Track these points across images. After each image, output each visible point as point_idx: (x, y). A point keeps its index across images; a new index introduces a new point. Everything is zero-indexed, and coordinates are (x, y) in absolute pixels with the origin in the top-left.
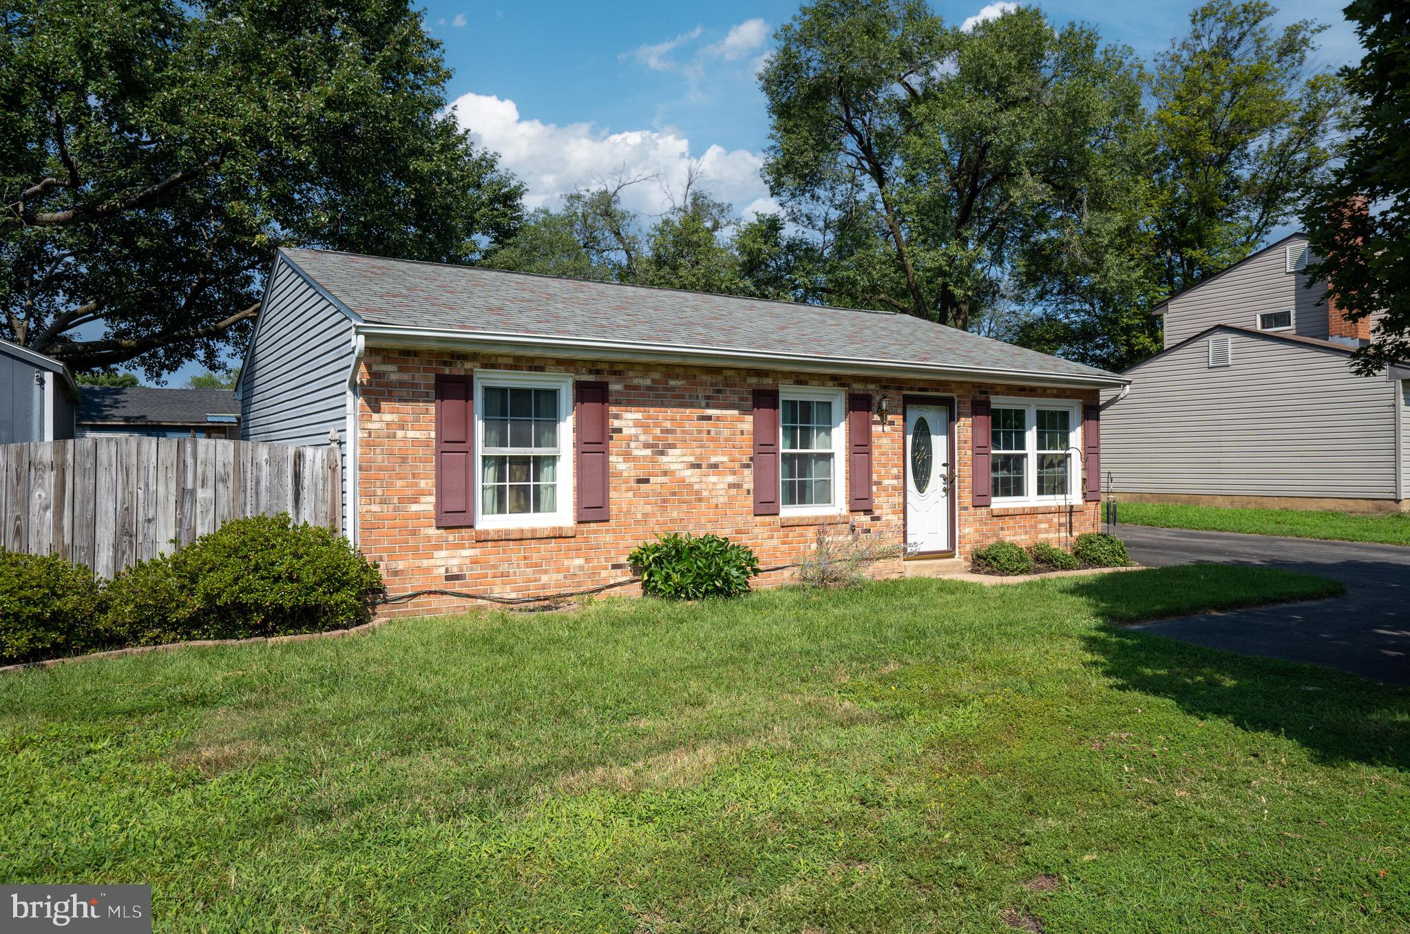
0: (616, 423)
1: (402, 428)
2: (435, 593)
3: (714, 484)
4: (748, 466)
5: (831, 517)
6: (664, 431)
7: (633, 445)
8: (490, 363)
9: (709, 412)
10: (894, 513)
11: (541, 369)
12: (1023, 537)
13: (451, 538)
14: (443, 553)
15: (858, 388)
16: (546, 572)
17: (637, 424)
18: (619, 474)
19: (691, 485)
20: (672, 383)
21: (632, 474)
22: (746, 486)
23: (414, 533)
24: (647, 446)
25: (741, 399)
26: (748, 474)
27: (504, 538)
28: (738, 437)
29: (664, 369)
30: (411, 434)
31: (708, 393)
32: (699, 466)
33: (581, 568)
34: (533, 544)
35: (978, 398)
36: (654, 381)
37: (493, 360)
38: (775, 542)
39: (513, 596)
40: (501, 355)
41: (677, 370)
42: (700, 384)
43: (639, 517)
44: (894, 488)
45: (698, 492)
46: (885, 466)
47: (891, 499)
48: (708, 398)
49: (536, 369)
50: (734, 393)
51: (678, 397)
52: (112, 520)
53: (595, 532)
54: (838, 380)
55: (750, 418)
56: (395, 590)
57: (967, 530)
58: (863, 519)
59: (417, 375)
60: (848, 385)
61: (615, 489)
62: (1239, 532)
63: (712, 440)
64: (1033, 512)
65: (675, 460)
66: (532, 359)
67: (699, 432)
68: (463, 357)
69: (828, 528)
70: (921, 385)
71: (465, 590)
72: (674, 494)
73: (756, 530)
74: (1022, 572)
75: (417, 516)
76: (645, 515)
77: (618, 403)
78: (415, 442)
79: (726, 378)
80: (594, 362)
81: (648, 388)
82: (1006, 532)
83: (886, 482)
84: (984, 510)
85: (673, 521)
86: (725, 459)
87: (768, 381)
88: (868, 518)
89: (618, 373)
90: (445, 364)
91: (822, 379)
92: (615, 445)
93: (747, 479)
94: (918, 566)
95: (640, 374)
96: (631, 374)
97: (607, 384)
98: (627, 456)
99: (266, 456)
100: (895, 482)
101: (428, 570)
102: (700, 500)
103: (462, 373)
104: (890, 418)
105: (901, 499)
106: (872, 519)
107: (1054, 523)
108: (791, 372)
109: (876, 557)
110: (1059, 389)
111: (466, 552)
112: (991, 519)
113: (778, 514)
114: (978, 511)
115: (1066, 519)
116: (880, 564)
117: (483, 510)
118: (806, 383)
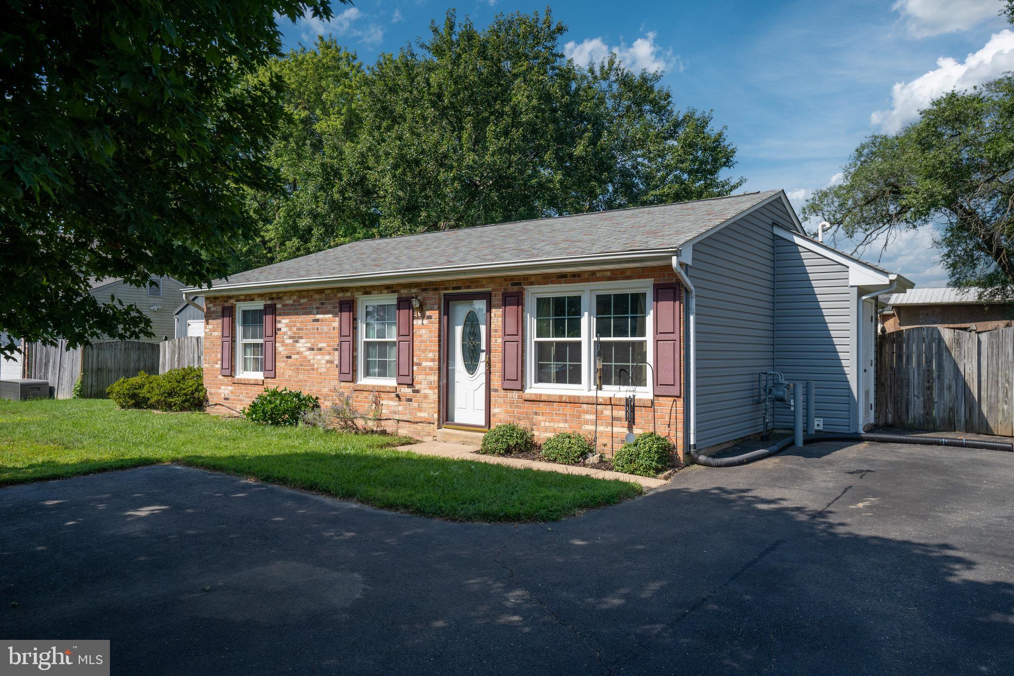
0: (279, 326)
1: (214, 331)
2: (221, 405)
3: (320, 360)
4: (336, 350)
5: (378, 386)
6: (297, 329)
7: (285, 337)
9: (319, 316)
10: (430, 388)
11: (253, 300)
12: (562, 425)
13: (226, 380)
14: (223, 387)
15: (404, 292)
17: (286, 325)
18: (280, 353)
19: (310, 361)
20: (302, 301)
21: (285, 352)
22: (335, 363)
23: (216, 377)
24: (291, 338)
25: (334, 307)
26: (336, 355)
27: (241, 383)
28: (332, 331)
29: (299, 293)
30: (215, 333)
31: (318, 305)
32: (312, 349)
35: (510, 290)
36: (294, 301)
37: (239, 298)
41: (304, 293)
42: (315, 300)
43: (287, 377)
44: (431, 369)
45: (312, 365)
46: (423, 351)
47: (427, 377)
48: (318, 308)
50: (329, 304)
51: (303, 309)
54: (390, 289)
55: (337, 319)
56: (211, 401)
57: (499, 410)
58: (406, 391)
60: (397, 291)
61: (278, 361)
63: (319, 333)
64: (574, 401)
65: (303, 345)
67: (313, 329)
68: (229, 297)
69: (383, 395)
70: (455, 285)
71: (229, 405)
72: (302, 365)
73: (341, 391)
75: (217, 370)
76: (290, 376)
77: (280, 315)
78: (216, 337)
80: (271, 294)
81: (292, 305)
82: (540, 418)
84: (515, 394)
86: (325, 345)
87: (349, 294)
88: (410, 390)
89: (279, 298)
90: (226, 301)
92: (278, 337)
93: (336, 358)
94: (446, 434)
95: (288, 297)
96: (285, 298)
97: (275, 304)
98: (283, 343)
100: (431, 364)
101: (220, 394)
102: (313, 370)
103: (230, 305)
104: (428, 313)
105: (436, 378)
106: (414, 391)
107: (607, 416)
108: (361, 287)
109: (416, 420)
110: (611, 270)
111: (230, 388)
112: (523, 403)
113: (352, 382)
114: (510, 394)
115: (622, 413)
116: (419, 427)
117: (245, 369)
118: (370, 293)
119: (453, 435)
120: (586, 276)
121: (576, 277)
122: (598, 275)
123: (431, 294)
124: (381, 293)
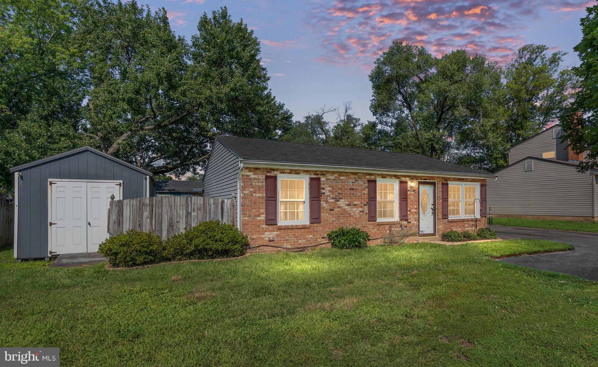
0: (323, 191)
1: (255, 193)
2: (265, 246)
3: (355, 211)
4: (366, 205)
5: (394, 222)
7: (328, 198)
9: (353, 187)
10: (415, 221)
11: (299, 173)
12: (460, 229)
13: (270, 228)
14: (268, 233)
15: (403, 179)
16: (300, 239)
17: (330, 191)
18: (324, 208)
19: (347, 211)
20: (341, 178)
21: (328, 208)
22: (365, 212)
23: (259, 226)
24: (333, 198)
25: (364, 183)
26: (366, 208)
28: (363, 195)
29: (339, 173)
30: (258, 195)
31: (353, 181)
32: (350, 205)
33: (312, 238)
34: (296, 230)
35: (444, 182)
36: (335, 177)
37: (283, 171)
38: (375, 230)
39: (290, 247)
40: (286, 169)
41: (343, 174)
42: (351, 178)
43: (331, 222)
44: (415, 212)
45: (350, 214)
46: (412, 205)
47: (414, 216)
48: (353, 183)
49: (297, 173)
50: (362, 181)
52: (167, 222)
53: (316, 226)
54: (396, 177)
55: (367, 189)
56: (253, 245)
57: (440, 227)
58: (405, 223)
59: (259, 176)
60: (400, 178)
61: (323, 212)
62: (536, 228)
63: (354, 196)
65: (342, 203)
66: (296, 170)
67: (350, 194)
68: (274, 170)
69: (393, 226)
70: (425, 178)
71: (274, 245)
72: (342, 214)
73: (369, 226)
74: (459, 241)
75: (260, 221)
76: (333, 221)
77: (324, 185)
78: (259, 197)
79: (359, 176)
80: (316, 171)
81: (333, 180)
82: (454, 228)
84: (446, 220)
85: (341, 223)
86: (359, 203)
87: (373, 177)
88: (406, 222)
89: (324, 175)
90: (268, 172)
91: (391, 176)
92: (322, 198)
93: (366, 210)
94: (423, 239)
95: (331, 175)
96: (328, 175)
97: (320, 178)
98: (327, 201)
99: (212, 202)
100: (415, 210)
101: (263, 238)
102: (350, 216)
103: (274, 175)
104: (414, 189)
105: (418, 216)
106: (408, 223)
107: (470, 224)
108: (380, 174)
109: (409, 235)
110: (471, 179)
111: (275, 233)
112: (449, 223)
113: (376, 221)
114: (444, 220)
115: (475, 223)
117: (286, 219)
118: (385, 178)
120: (465, 180)
122: (468, 180)
123: (414, 181)
124: (391, 178)
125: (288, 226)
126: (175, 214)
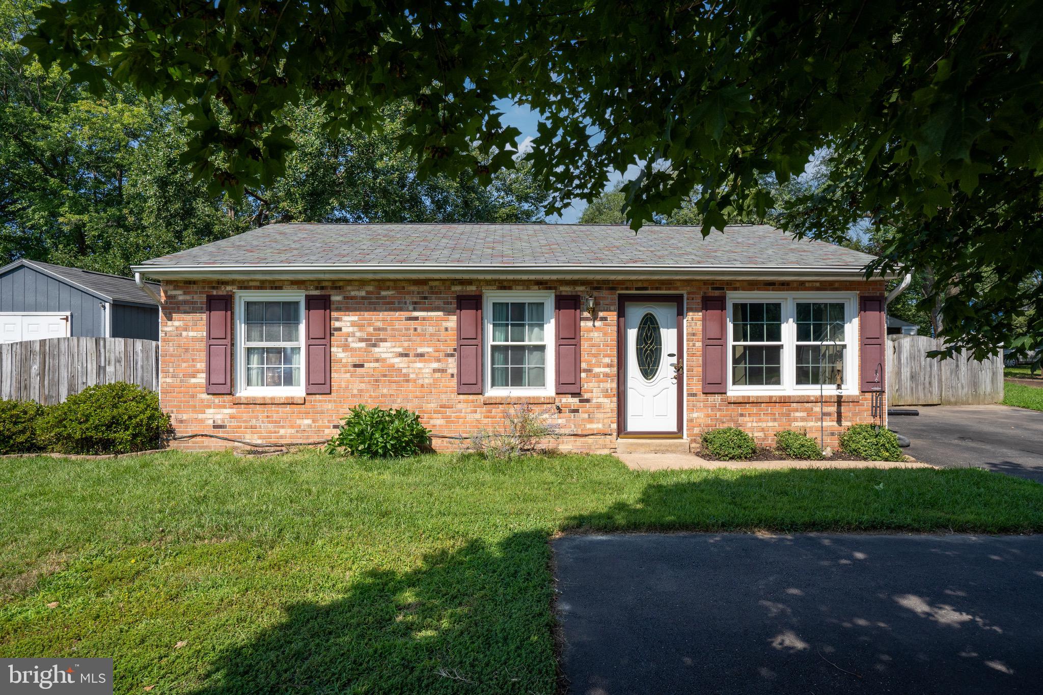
0: (337, 324)
1: (186, 330)
2: (206, 436)
3: (420, 369)
4: (452, 355)
6: (375, 329)
7: (350, 339)
8: (244, 285)
9: (416, 314)
10: (606, 397)
11: (280, 288)
13: (217, 401)
14: (211, 411)
15: (566, 290)
16: (283, 427)
17: (353, 324)
18: (340, 361)
19: (400, 370)
20: (384, 293)
21: (350, 360)
22: (450, 371)
23: (193, 396)
24: (362, 340)
25: (447, 303)
26: (452, 362)
27: (251, 403)
28: (443, 332)
29: (377, 283)
30: (191, 334)
31: (415, 300)
32: (407, 355)
33: (310, 426)
34: (274, 408)
35: (710, 294)
36: (368, 292)
37: (246, 284)
38: (478, 416)
39: (259, 442)
40: (251, 280)
41: (388, 284)
42: (409, 293)
43: (355, 392)
44: (606, 375)
45: (405, 375)
46: (595, 356)
47: (602, 385)
48: (415, 303)
49: (276, 288)
50: (439, 298)
51: (388, 303)
52: (66, 382)
53: (320, 401)
54: (543, 285)
55: (454, 318)
56: (180, 432)
57: (695, 415)
59: (195, 296)
60: (555, 288)
61: (336, 371)
63: (419, 335)
64: (784, 401)
65: (386, 350)
66: (274, 281)
67: (407, 329)
68: (226, 283)
69: (532, 407)
70: (640, 285)
71: (225, 435)
72: (385, 376)
73: (459, 406)
75: (195, 386)
76: (361, 391)
77: (338, 309)
78: (194, 339)
80: (320, 281)
81: (363, 298)
82: (747, 419)
83: (596, 370)
84: (718, 398)
85: (383, 396)
86: (430, 350)
87: (473, 288)
88: (576, 400)
89: (340, 288)
90: (213, 288)
91: (527, 284)
92: (336, 339)
93: (451, 366)
94: (632, 444)
95: (356, 288)
96: (349, 288)
97: (330, 296)
98: (346, 347)
100: (607, 370)
101: (202, 421)
102: (408, 381)
103: (225, 293)
104: (601, 314)
105: (615, 385)
106: (581, 401)
107: (816, 412)
108: (495, 280)
109: (585, 433)
110: (821, 282)
111: (227, 411)
112: (727, 406)
113: (481, 394)
114: (711, 398)
115: (833, 409)
116: (590, 440)
117: (249, 383)
118: (510, 288)
119: (642, 445)
120: (795, 285)
121: (785, 286)
122: (807, 285)
123: (604, 293)
124: (528, 289)
125: (255, 398)
126: (80, 370)
